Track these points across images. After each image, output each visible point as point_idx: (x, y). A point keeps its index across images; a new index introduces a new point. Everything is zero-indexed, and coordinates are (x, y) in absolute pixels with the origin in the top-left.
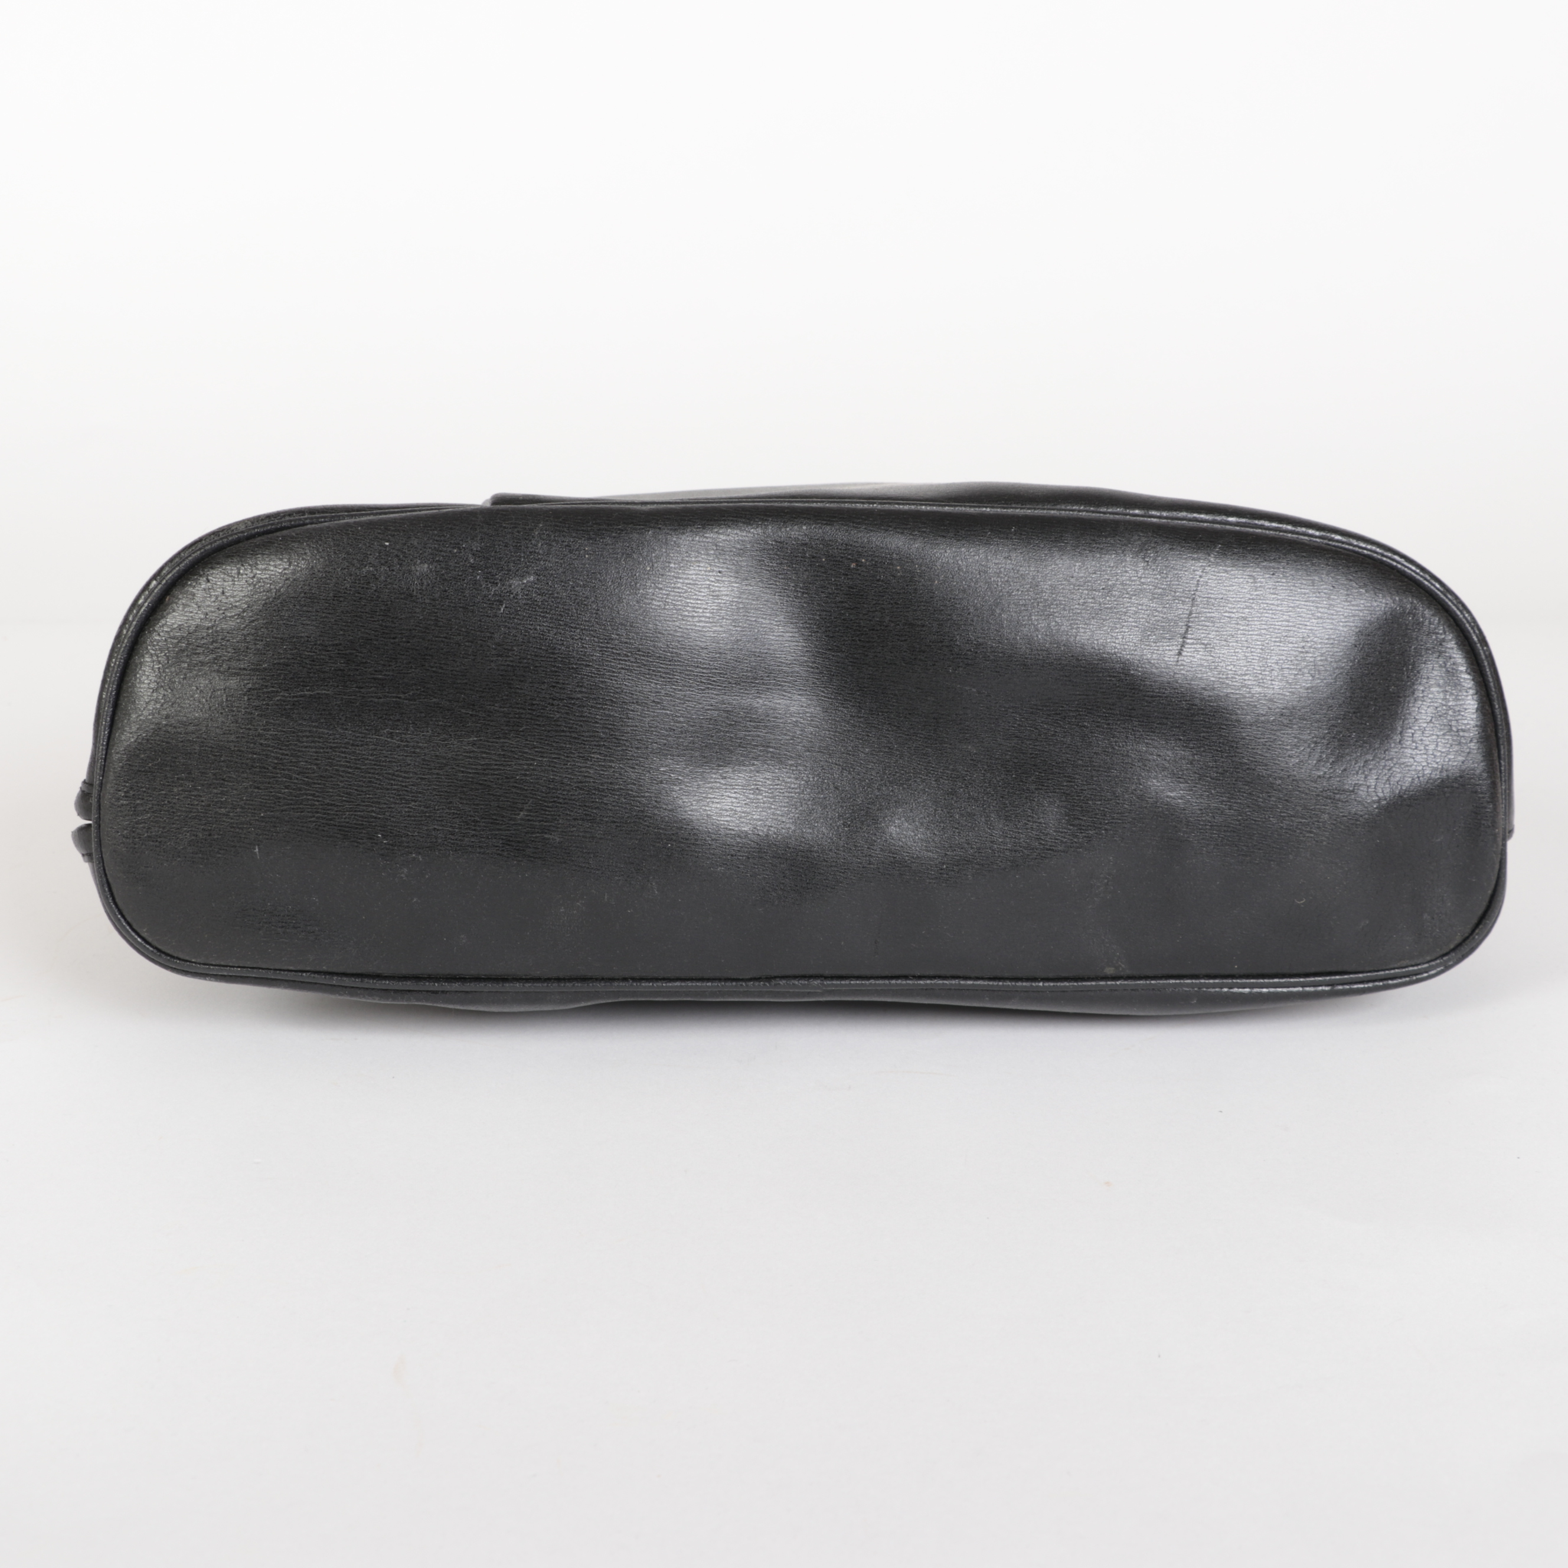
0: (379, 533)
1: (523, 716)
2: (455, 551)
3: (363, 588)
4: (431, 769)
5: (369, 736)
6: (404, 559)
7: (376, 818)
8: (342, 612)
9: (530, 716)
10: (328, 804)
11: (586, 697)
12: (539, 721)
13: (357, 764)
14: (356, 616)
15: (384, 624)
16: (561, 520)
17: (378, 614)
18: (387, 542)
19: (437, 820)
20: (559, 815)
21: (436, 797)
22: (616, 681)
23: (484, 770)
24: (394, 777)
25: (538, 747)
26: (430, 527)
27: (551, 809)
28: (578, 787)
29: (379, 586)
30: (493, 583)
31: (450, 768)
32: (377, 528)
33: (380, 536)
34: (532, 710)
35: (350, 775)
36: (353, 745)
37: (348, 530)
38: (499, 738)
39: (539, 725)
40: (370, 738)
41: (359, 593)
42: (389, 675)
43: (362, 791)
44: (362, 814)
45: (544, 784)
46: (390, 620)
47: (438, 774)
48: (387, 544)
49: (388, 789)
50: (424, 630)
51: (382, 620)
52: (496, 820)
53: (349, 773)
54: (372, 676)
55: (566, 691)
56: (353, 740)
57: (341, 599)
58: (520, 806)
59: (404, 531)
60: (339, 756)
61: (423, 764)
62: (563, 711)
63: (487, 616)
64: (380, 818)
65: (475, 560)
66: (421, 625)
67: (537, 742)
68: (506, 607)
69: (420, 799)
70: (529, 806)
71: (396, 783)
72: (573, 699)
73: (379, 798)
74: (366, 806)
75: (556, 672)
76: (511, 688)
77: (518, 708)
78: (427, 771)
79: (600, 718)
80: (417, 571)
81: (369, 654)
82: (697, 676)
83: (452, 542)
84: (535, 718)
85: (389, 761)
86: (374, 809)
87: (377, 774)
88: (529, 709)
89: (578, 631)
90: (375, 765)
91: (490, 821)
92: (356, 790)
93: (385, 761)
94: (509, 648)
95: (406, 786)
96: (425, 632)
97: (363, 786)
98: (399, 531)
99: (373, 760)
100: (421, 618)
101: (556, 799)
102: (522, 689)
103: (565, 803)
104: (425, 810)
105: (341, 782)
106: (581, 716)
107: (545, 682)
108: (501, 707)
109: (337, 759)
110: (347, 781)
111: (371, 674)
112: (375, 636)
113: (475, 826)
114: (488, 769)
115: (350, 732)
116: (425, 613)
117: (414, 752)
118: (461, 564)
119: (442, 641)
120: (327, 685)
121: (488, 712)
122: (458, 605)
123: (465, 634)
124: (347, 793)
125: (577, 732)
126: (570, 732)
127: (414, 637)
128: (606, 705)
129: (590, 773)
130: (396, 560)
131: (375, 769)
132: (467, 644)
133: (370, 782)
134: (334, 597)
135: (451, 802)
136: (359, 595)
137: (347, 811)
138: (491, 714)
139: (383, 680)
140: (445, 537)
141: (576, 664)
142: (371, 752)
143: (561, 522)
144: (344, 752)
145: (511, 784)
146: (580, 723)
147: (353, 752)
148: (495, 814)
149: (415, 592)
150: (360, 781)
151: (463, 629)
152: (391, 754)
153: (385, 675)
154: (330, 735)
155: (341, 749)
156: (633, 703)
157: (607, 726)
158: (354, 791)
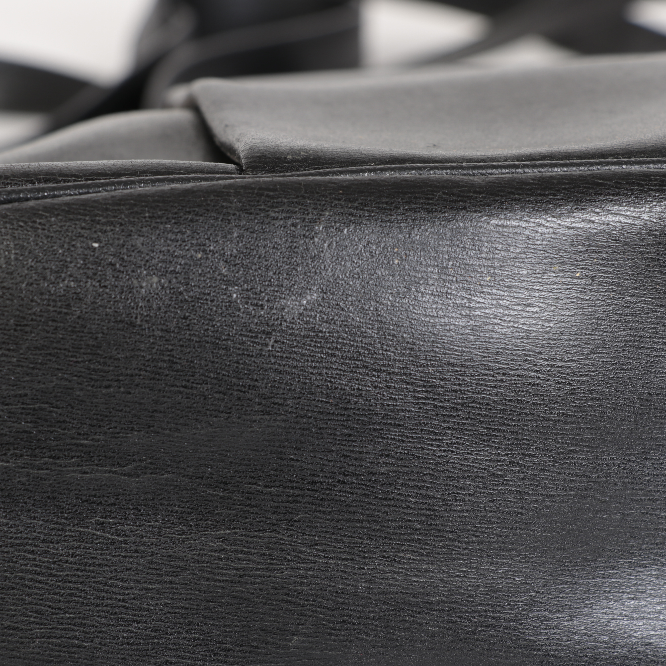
0: (82, 228)
1: (300, 499)
2: (199, 256)
3: (60, 313)
4: (161, 575)
5: (68, 528)
6: (122, 269)
7: (79, 647)
8: (28, 348)
9: (310, 499)
10: (9, 628)
11: (394, 472)
12: (323, 506)
13: (51, 569)
14: (50, 354)
15: (92, 366)
16: (356, 204)
17: (82, 351)
18: (96, 242)
19: (170, 649)
20: (351, 641)
21: (169, 615)
22: (438, 446)
23: (241, 576)
24: (106, 588)
25: (320, 544)
26: (159, 217)
27: (338, 632)
28: (379, 600)
29: (84, 311)
30: (256, 305)
31: (189, 575)
32: (79, 220)
33: (86, 233)
34: (313, 490)
35: (41, 585)
36: (44, 541)
37: (35, 222)
38: (264, 530)
39: (324, 512)
40: (70, 530)
41: (54, 321)
42: (98, 440)
43: (59, 609)
44: (59, 641)
45: (330, 597)
46: (102, 360)
47: (171, 582)
48: (96, 245)
49: (98, 605)
50: (153, 376)
51: (90, 361)
52: (257, 647)
53: (40, 582)
54: (74, 441)
55: (364, 463)
56: (45, 535)
57: (28, 329)
58: (293, 628)
59: (121, 224)
60: (24, 558)
61: (150, 568)
62: (359, 491)
63: (248, 355)
64: (85, 647)
65: (229, 270)
66: (148, 369)
67: (320, 536)
68: (276, 342)
69: (144, 619)
70: (307, 628)
71: (109, 596)
72: (374, 474)
73: (84, 618)
74: (65, 629)
75: (350, 435)
76: (281, 459)
77: (292, 488)
78: (155, 578)
79: (414, 500)
80: (141, 287)
81: (69, 408)
82: (558, 434)
83: (194, 242)
84: (318, 502)
85: (99, 565)
86: (77, 634)
87: (81, 583)
88: (308, 490)
89: (383, 375)
90: (78, 570)
91: (248, 649)
92: (49, 607)
93: (94, 564)
94: (281, 401)
95: (123, 601)
96: (154, 379)
97: (60, 601)
98: (111, 223)
99: (75, 563)
100: (148, 357)
101: (346, 618)
102: (298, 461)
103: (359, 624)
104: (153, 634)
105: (28, 595)
106: (386, 499)
107: (333, 451)
108: (266, 486)
109: (22, 562)
110: (36, 594)
111: (73, 438)
112: (79, 384)
113: (226, 656)
114: (246, 575)
115: (41, 523)
116: (154, 351)
117: (136, 551)
118: (209, 276)
119: (180, 392)
120: (5, 454)
121: (247, 493)
122: (204, 338)
123: (215, 381)
124: (36, 612)
125: (378, 522)
126: (369, 522)
127: (137, 385)
128: (424, 481)
129: (397, 580)
130: (109, 272)
131: (79, 576)
132: (217, 396)
133: (71, 595)
134: (17, 325)
135: (190, 623)
136: (55, 324)
137: (37, 637)
138: (251, 496)
139: (90, 446)
140: (183, 234)
141: (379, 424)
142: (71, 551)
143: (357, 208)
144: (32, 552)
145: (280, 598)
146: (383, 509)
147: (46, 552)
148: (255, 640)
149: (139, 320)
150: (56, 594)
151: (212, 375)
152: (101, 554)
153: (92, 440)
154: (11, 527)
155: (28, 547)
156: (463, 478)
157: (424, 512)
158: (47, 608)
